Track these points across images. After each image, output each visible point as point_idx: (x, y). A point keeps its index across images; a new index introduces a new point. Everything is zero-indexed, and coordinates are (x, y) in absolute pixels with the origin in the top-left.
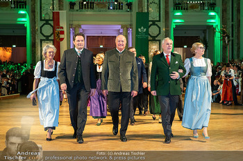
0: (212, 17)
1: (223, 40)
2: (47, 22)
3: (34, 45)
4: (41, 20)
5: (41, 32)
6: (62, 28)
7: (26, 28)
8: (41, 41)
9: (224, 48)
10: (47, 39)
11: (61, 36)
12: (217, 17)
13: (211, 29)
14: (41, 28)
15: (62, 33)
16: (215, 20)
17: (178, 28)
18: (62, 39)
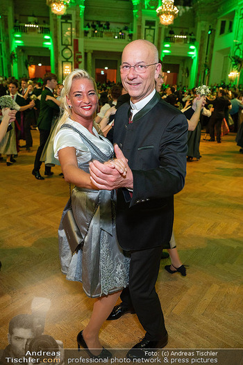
0: (192, 50)
1: (199, 66)
2: (67, 47)
3: (57, 65)
4: (62, 45)
5: (62, 55)
6: (80, 53)
7: (50, 51)
8: (63, 62)
9: (198, 75)
10: (67, 60)
11: (80, 60)
12: (195, 50)
13: (190, 59)
14: (62, 51)
15: (80, 57)
16: (193, 52)
17: (166, 57)
18: (80, 62)
